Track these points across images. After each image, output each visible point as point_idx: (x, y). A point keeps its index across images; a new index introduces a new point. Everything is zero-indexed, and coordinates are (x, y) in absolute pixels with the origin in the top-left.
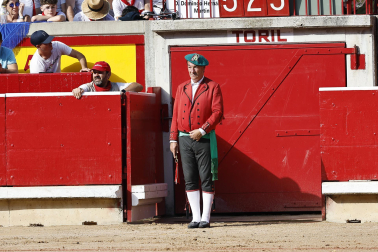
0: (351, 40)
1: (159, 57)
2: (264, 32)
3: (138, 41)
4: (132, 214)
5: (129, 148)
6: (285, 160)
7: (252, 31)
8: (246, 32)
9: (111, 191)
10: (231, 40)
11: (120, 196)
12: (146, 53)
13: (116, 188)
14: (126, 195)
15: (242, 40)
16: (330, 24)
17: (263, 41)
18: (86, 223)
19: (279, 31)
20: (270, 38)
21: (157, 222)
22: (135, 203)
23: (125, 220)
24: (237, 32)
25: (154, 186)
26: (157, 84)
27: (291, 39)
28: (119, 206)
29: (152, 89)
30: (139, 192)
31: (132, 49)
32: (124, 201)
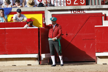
0: (104, 12)
1: (49, 17)
2: (79, 10)
3: (43, 13)
4: (41, 62)
5: (40, 43)
6: (85, 46)
7: (75, 10)
8: (74, 10)
9: (35, 56)
10: (69, 12)
11: (38, 57)
12: (45, 16)
13: (37, 55)
14: (40, 57)
15: (73, 12)
16: (98, 8)
17: (79, 13)
18: (28, 65)
19: (83, 10)
20: (80, 12)
21: (48, 64)
22: (42, 59)
23: (39, 64)
24: (71, 10)
25: (46, 54)
27: (87, 12)
28: (38, 60)
31: (41, 15)
32: (39, 59)
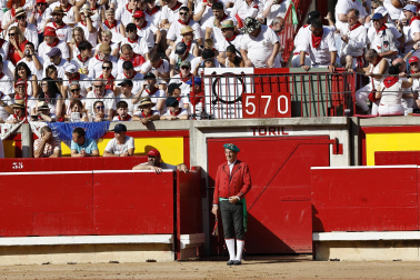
0: (333, 134)
1: (199, 145)
2: (273, 128)
3: (185, 134)
4: (180, 255)
5: (178, 209)
6: (287, 217)
7: (264, 128)
8: (259, 128)
9: (166, 239)
10: (250, 134)
11: (173, 242)
12: (191, 143)
13: (170, 236)
14: (177, 241)
15: (257, 134)
16: (319, 123)
17: (272, 135)
18: (148, 261)
19: (282, 128)
20: (276, 132)
21: (197, 260)
22: (183, 247)
23: (176, 259)
24: (253, 129)
25: (195, 235)
26: (199, 164)
27: (291, 133)
28: (171, 250)
29: (195, 168)
30: (185, 240)
31: (180, 140)
32: (175, 246)
